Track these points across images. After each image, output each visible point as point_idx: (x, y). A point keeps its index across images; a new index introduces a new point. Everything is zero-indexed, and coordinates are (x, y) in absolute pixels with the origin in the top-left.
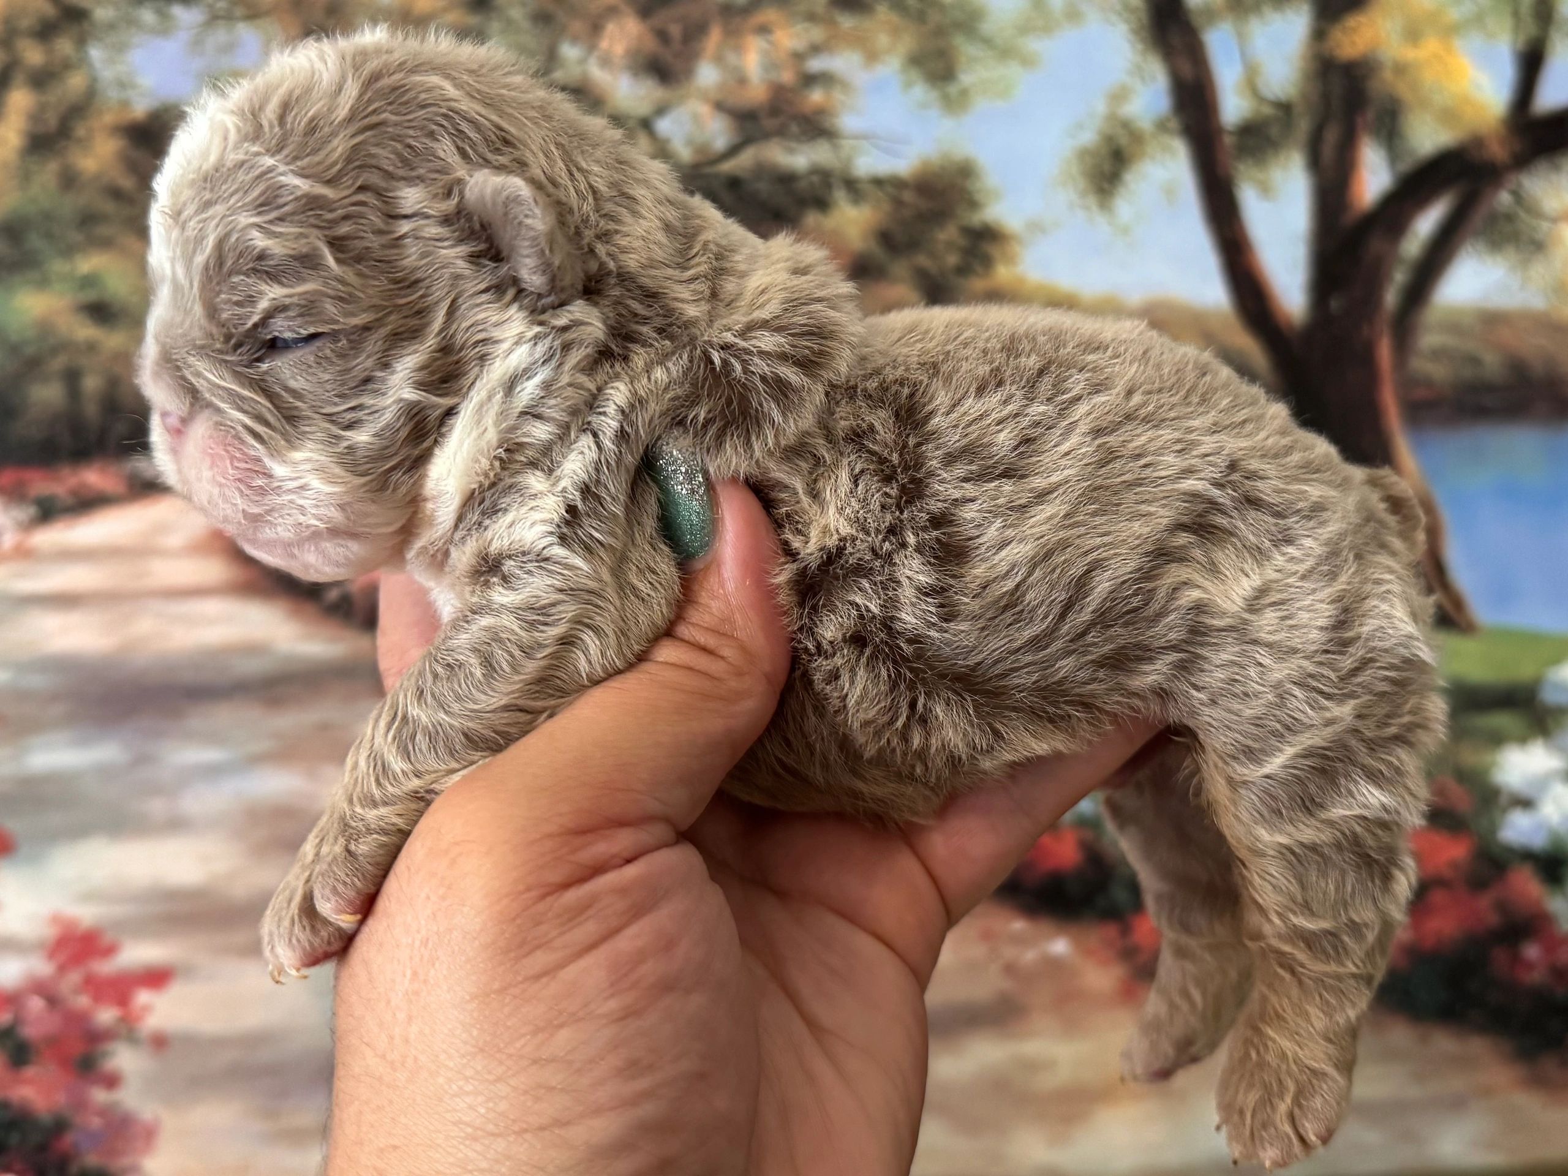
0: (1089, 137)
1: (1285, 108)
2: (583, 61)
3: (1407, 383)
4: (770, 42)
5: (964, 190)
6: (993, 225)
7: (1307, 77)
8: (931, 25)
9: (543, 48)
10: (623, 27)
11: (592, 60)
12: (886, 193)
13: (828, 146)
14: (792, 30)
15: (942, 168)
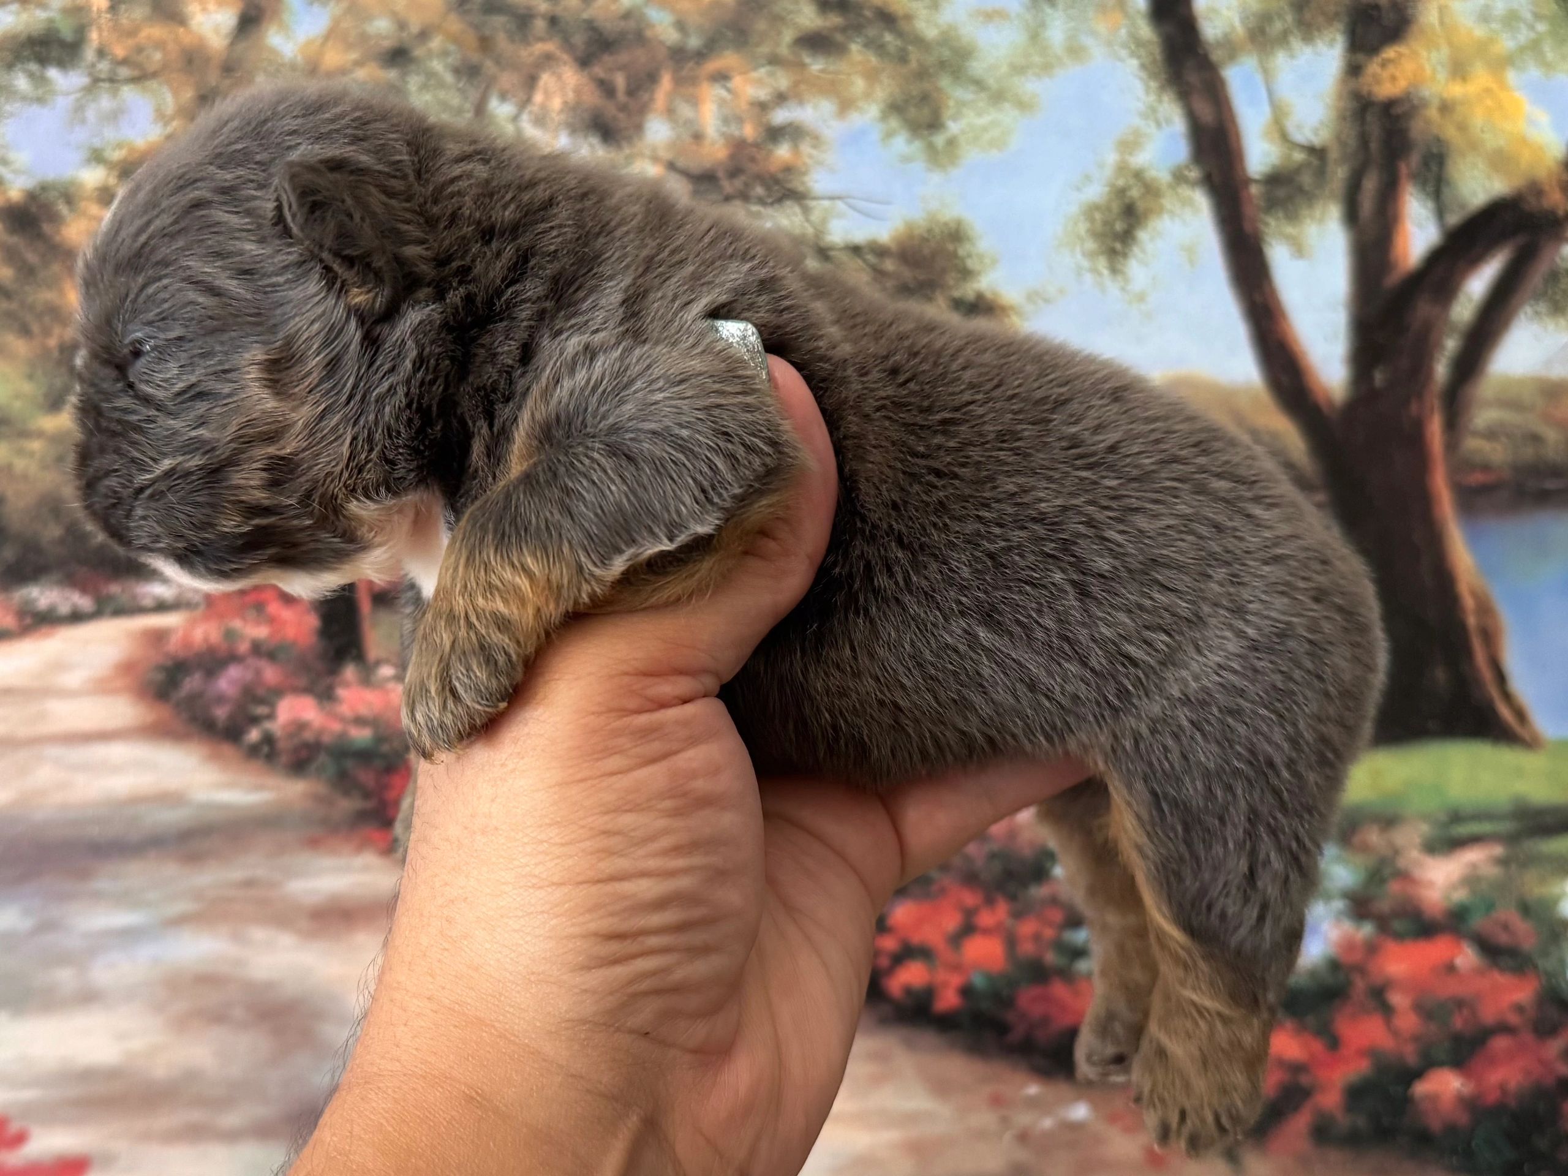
0: (1096, 192)
1: (1317, 153)
2: (515, 119)
3: (1460, 465)
4: (729, 90)
5: (955, 255)
6: (989, 295)
7: (1342, 117)
8: (914, 64)
9: (468, 106)
10: (559, 77)
11: (525, 117)
12: (865, 261)
13: (797, 209)
14: (755, 75)
15: (930, 231)
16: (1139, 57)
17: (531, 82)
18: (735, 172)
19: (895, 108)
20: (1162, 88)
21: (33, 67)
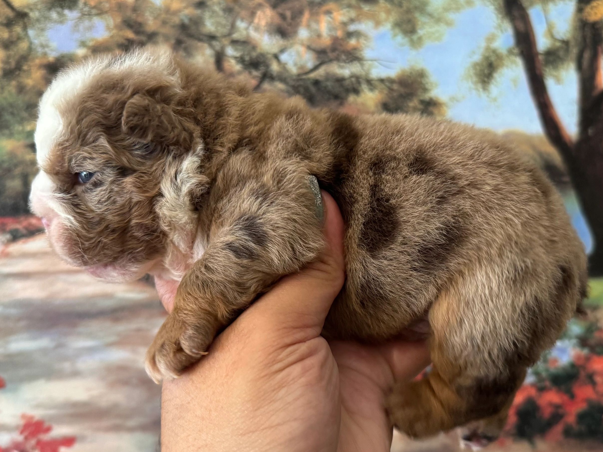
0: (477, 58)
1: (566, 43)
2: (247, 29)
4: (331, 18)
5: (421, 83)
6: (434, 99)
7: (575, 29)
8: (405, 8)
9: (228, 24)
10: (264, 12)
11: (251, 28)
12: (385, 85)
13: (358, 65)
14: (341, 12)
15: (411, 73)
16: (494, 5)
17: (253, 14)
18: (334, 49)
19: (398, 25)
20: (503, 18)
21: (59, 10)
